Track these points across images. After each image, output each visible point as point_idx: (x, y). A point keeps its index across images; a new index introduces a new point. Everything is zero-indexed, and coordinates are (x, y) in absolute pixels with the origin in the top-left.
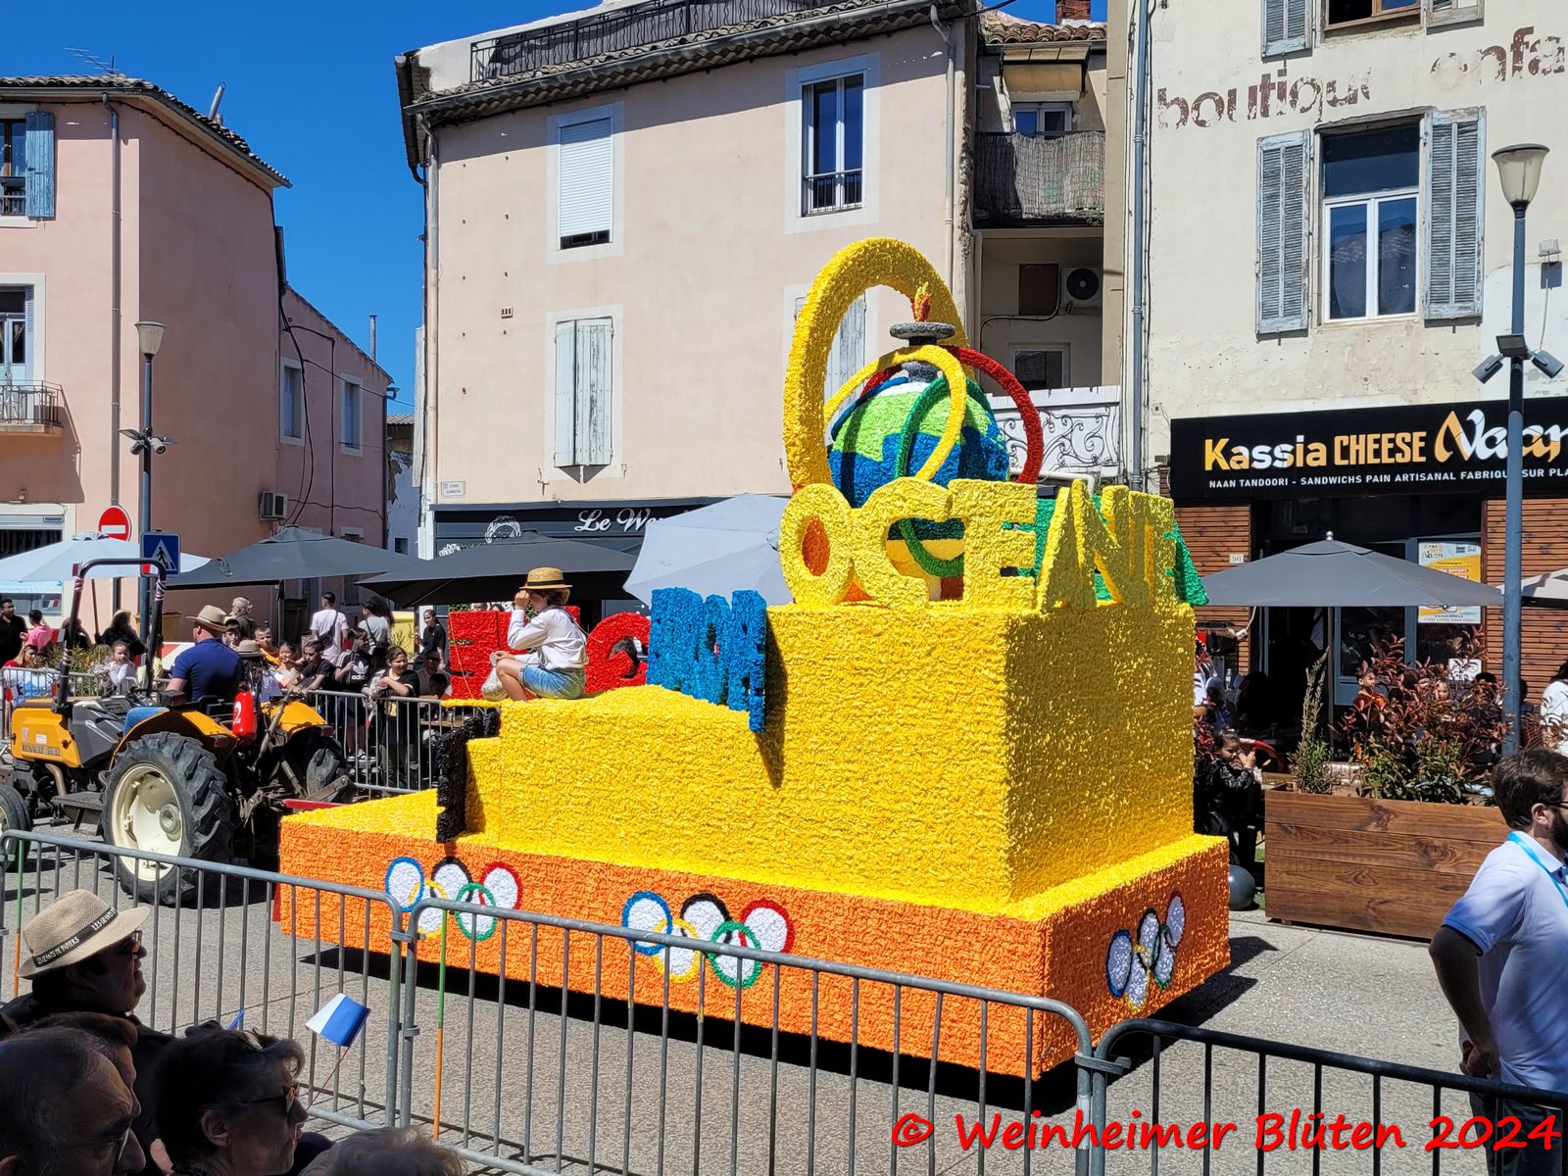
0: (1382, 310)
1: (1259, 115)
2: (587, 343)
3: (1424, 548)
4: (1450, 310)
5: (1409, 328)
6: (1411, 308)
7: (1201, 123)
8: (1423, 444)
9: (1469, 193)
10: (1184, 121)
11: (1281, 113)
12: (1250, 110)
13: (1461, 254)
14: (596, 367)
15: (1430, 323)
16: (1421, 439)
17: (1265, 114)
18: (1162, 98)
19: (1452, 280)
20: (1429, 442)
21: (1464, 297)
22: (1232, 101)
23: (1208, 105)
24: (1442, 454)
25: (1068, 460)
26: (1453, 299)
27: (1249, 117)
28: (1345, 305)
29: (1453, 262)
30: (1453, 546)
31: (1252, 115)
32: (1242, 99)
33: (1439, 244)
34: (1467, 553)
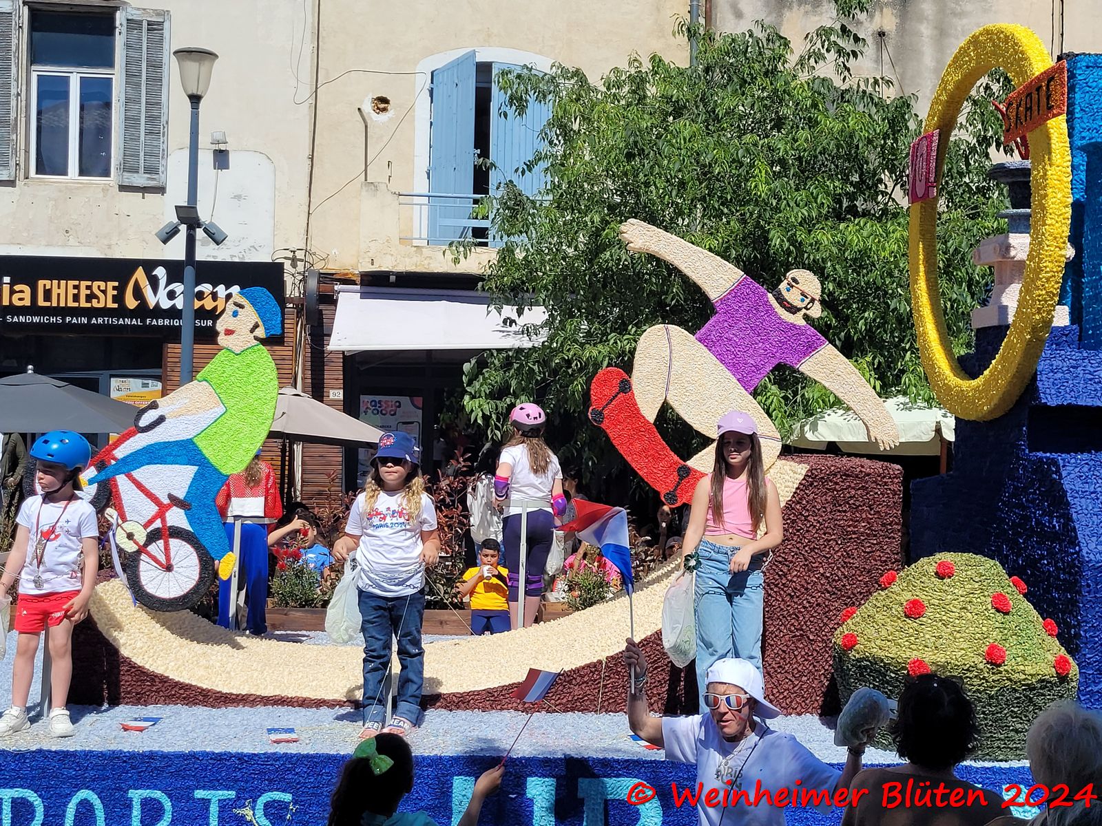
0: (82, 172)
3: (115, 382)
4: (140, 180)
5: (105, 190)
6: (106, 173)
8: (115, 293)
9: (156, 80)
13: (149, 133)
15: (123, 188)
16: (114, 288)
19: (142, 154)
20: (121, 290)
21: (151, 170)
24: (131, 303)
26: (142, 170)
28: (50, 163)
29: (142, 138)
30: (139, 382)
33: (131, 122)
34: (151, 388)
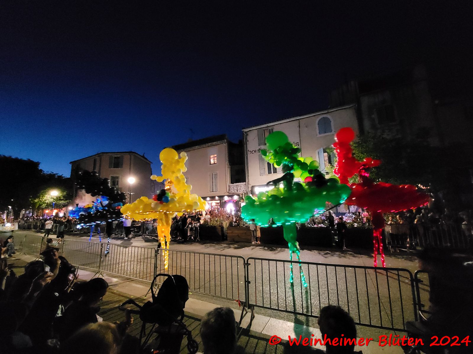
0: (273, 173)
7: (253, 153)
10: (251, 153)
17: (259, 152)
18: (248, 150)
22: (256, 151)
23: (253, 151)
25: (241, 191)
28: (270, 172)
32: (257, 151)
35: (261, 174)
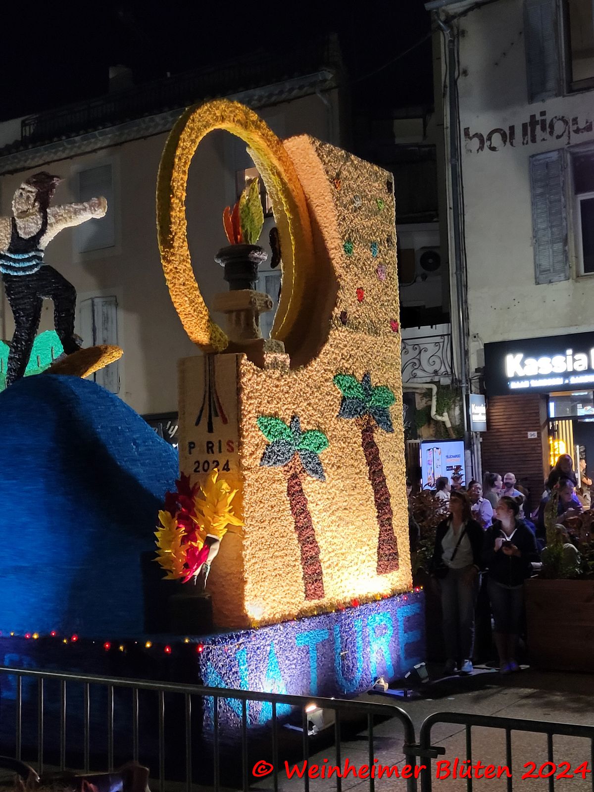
1: (529, 141)
2: (101, 314)
7: (493, 149)
10: (481, 148)
11: (544, 140)
12: (524, 139)
14: (106, 329)
17: (534, 140)
18: (467, 130)
22: (512, 133)
23: (497, 139)
25: (419, 373)
27: (523, 143)
31: (525, 142)
32: (518, 132)
35: (542, 276)
